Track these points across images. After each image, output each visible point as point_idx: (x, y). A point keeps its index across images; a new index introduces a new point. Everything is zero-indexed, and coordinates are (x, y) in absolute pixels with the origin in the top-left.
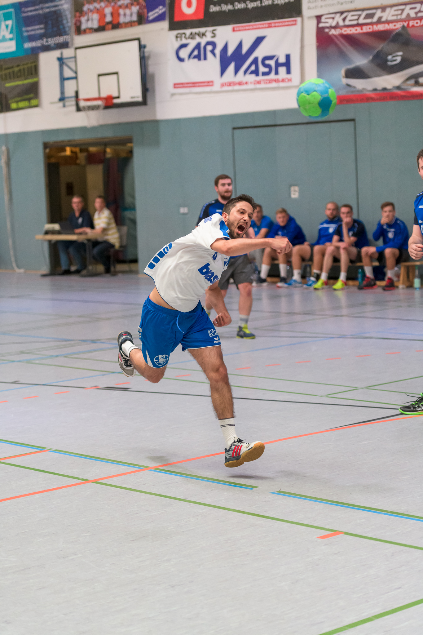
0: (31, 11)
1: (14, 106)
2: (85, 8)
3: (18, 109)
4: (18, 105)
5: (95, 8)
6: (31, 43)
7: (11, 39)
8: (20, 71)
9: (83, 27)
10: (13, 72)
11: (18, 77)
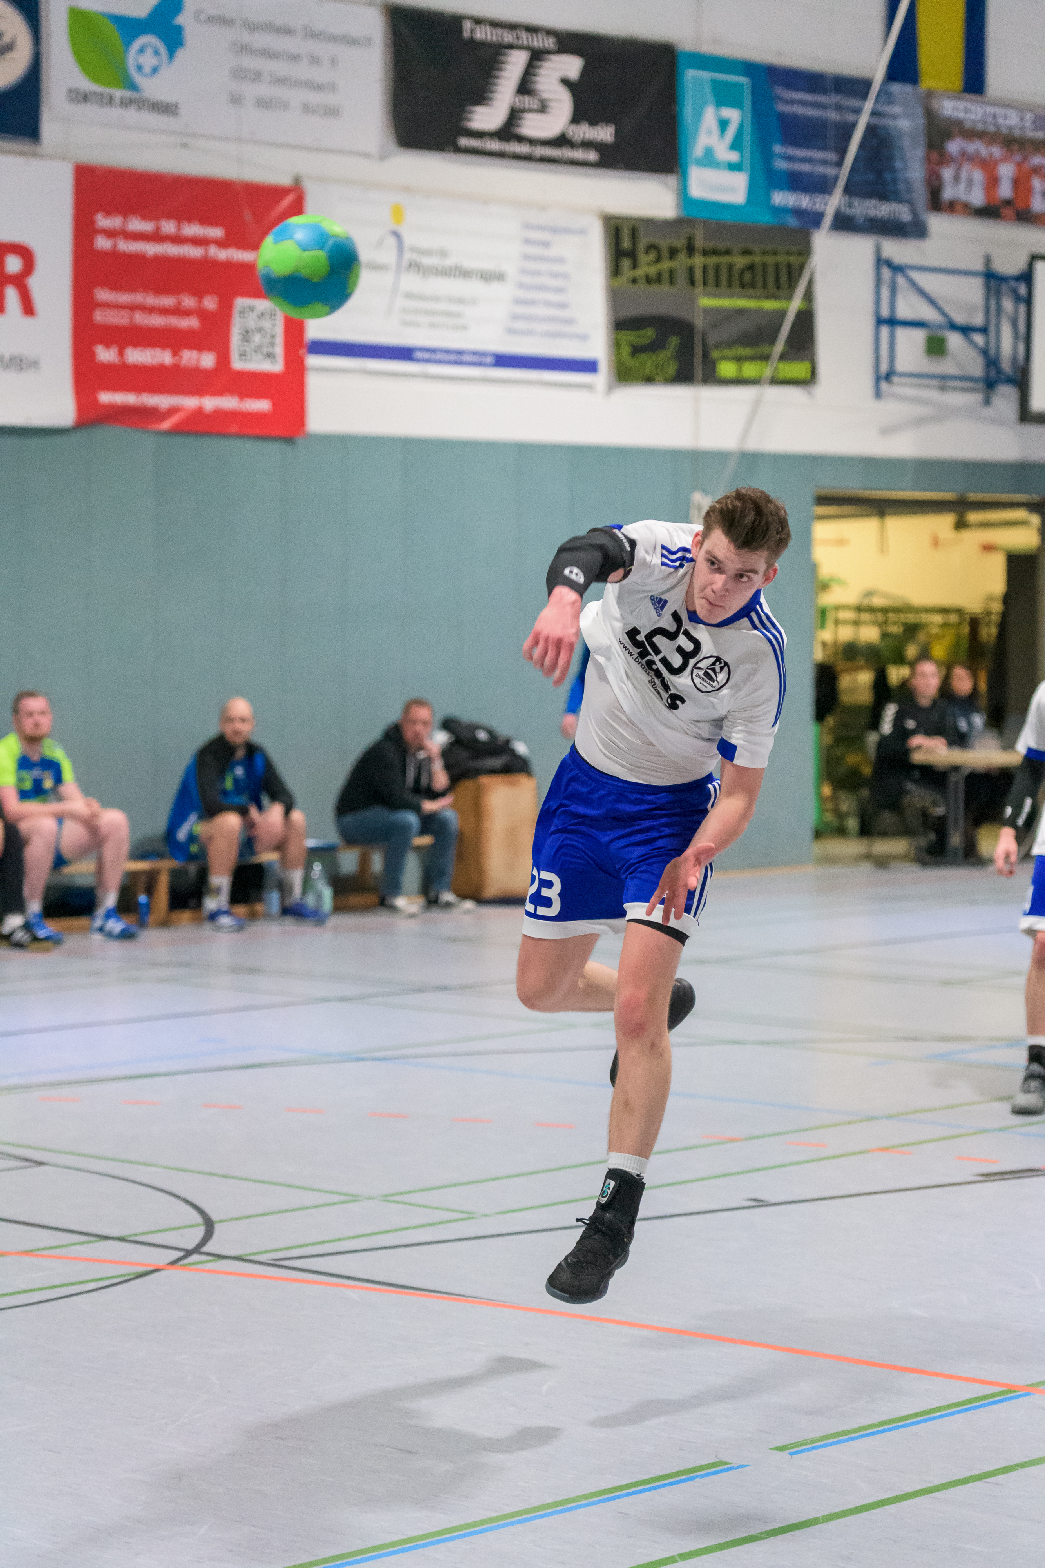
0: (803, 103)
1: (726, 369)
2: (954, 147)
3: (739, 381)
4: (740, 369)
5: (978, 153)
6: (794, 196)
7: (733, 167)
8: (751, 267)
9: (948, 193)
10: (730, 267)
11: (743, 286)
